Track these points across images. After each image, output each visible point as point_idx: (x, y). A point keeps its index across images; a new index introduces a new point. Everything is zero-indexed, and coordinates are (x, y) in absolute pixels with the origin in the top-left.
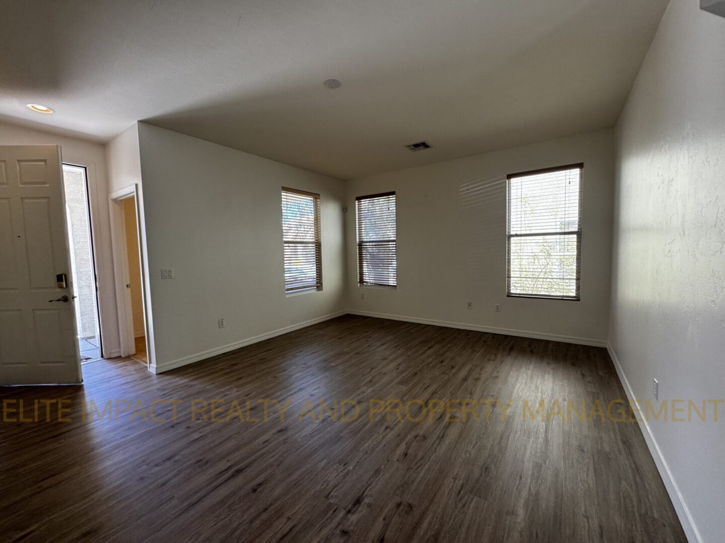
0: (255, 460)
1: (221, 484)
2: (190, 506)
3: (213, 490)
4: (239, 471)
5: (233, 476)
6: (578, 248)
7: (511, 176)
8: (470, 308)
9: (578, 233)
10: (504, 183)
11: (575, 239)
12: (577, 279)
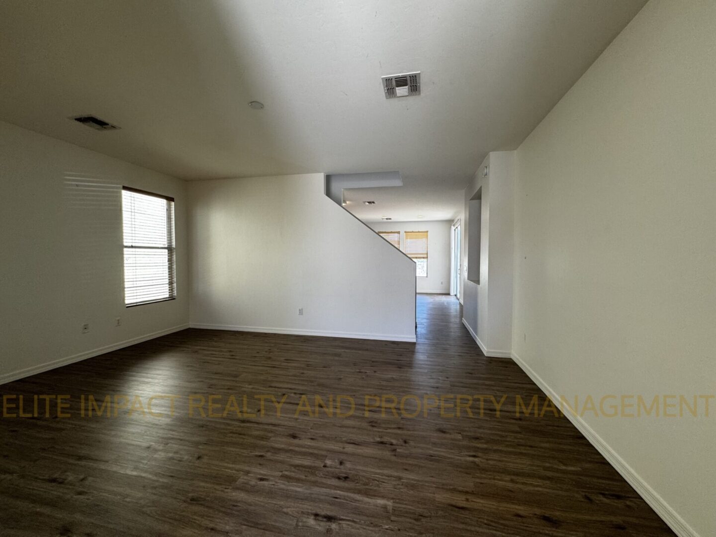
6: (170, 260)
7: (125, 188)
8: (86, 331)
9: (170, 249)
10: (120, 193)
11: (167, 253)
12: (171, 283)
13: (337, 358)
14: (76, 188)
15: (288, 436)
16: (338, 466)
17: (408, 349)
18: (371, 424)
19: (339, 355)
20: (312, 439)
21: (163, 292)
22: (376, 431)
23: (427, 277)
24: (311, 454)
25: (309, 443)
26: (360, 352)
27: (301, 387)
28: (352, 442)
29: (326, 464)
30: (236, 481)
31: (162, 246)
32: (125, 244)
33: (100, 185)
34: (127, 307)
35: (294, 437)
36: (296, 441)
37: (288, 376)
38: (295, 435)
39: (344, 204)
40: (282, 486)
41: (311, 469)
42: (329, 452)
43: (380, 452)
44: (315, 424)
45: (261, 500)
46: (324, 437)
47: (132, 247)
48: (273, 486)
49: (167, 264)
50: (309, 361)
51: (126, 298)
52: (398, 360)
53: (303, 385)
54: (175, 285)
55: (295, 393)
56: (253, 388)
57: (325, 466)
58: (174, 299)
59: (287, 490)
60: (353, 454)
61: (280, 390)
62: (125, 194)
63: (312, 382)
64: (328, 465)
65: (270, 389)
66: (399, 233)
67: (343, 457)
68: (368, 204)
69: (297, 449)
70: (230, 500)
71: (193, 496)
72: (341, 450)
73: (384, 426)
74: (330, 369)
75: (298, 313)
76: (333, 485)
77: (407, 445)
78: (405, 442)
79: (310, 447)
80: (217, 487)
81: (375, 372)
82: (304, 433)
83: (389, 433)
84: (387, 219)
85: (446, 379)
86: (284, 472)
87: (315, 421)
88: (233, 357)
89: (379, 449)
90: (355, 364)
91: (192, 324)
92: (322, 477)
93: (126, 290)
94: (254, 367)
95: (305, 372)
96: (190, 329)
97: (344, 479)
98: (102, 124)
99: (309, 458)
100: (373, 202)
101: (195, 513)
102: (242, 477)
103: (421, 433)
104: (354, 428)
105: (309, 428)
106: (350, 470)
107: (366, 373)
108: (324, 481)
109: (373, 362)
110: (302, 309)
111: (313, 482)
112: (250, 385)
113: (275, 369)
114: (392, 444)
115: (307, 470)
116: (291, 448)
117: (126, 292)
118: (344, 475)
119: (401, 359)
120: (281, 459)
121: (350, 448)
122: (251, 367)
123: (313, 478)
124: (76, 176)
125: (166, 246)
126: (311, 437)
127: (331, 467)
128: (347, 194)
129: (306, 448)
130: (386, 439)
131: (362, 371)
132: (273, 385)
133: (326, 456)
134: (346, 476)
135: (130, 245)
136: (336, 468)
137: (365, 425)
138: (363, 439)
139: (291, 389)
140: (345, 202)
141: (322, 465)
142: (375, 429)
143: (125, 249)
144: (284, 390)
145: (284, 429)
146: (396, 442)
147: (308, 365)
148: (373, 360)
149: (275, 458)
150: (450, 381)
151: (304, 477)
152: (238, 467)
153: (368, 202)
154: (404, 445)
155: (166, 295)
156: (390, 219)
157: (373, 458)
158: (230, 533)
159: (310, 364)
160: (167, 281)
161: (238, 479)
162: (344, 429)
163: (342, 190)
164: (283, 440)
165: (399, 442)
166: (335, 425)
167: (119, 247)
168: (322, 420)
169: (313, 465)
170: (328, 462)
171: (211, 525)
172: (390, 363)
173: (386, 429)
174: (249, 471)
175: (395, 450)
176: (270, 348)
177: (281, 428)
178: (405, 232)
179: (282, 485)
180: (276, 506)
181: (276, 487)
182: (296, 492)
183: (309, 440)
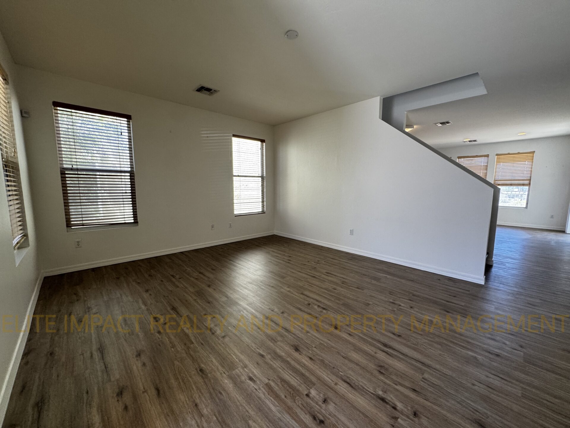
0: (372, 338)
1: (400, 352)
2: (426, 365)
3: (407, 356)
4: (385, 345)
5: (390, 347)
6: (263, 185)
7: (234, 136)
8: (213, 229)
9: (262, 177)
10: (231, 139)
11: (261, 181)
12: (263, 202)
13: (374, 282)
14: (207, 138)
15: (292, 346)
16: (320, 403)
17: (469, 291)
18: (379, 369)
19: (378, 279)
20: (311, 358)
21: (257, 208)
22: (382, 381)
23: (526, 207)
24: (302, 375)
25: (305, 361)
26: (403, 281)
27: (326, 302)
28: (348, 380)
29: (309, 392)
30: (234, 370)
31: (258, 175)
32: (234, 174)
33: (219, 135)
34: (235, 216)
35: (297, 349)
36: (296, 355)
37: (321, 288)
38: (298, 348)
39: (407, 130)
40: (262, 396)
41: (294, 392)
42: (319, 381)
43: (374, 411)
44: (321, 343)
45: (239, 399)
46: (322, 361)
47: (238, 176)
48: (255, 390)
49: (261, 188)
50: (346, 279)
51: (235, 210)
52: (448, 302)
53: (329, 300)
54: (265, 203)
55: (319, 306)
56: (289, 291)
57: (307, 395)
58: (265, 213)
59: (263, 402)
60: (343, 397)
61: (308, 299)
62: (234, 139)
63: (339, 299)
64: (311, 395)
65: (302, 296)
66: (487, 156)
67: (330, 394)
68: (441, 125)
69: (293, 363)
70: (221, 385)
71: (203, 367)
72: (333, 384)
73: (394, 377)
74: (362, 291)
75: (349, 233)
76: (304, 423)
77: (416, 419)
78: (415, 414)
79: (304, 366)
80: (220, 368)
81: (411, 307)
82: (307, 350)
83: (397, 390)
84: (469, 141)
85: (520, 348)
86: (270, 381)
87: (322, 340)
88: (289, 262)
89: (375, 405)
90: (391, 293)
91: (276, 232)
92: (299, 406)
93: (235, 204)
94: (299, 273)
95: (338, 288)
96: (274, 235)
97: (318, 421)
98: (209, 90)
99: (297, 378)
100: (448, 123)
101: (195, 383)
102: (239, 368)
103: (444, 412)
104: (357, 364)
105: (314, 346)
106: (330, 415)
107: (400, 305)
108: (298, 411)
109: (414, 295)
110: (353, 230)
111: (288, 407)
112: (288, 287)
113: (315, 279)
114: (395, 408)
115: (290, 390)
116: (288, 359)
117: (235, 206)
118: (322, 418)
119: (453, 301)
120: (275, 366)
121: (342, 388)
122: (298, 273)
123: (289, 402)
124: (207, 131)
125: (260, 175)
126: (310, 356)
127: (312, 399)
128: (413, 117)
129: (302, 366)
130: (390, 397)
131: (396, 302)
132: (306, 293)
133: (314, 384)
134: (322, 419)
135: (237, 174)
136: (317, 403)
137: (371, 366)
138: (361, 384)
139: (317, 301)
140: (408, 126)
141: (306, 393)
142: (382, 377)
143: (234, 178)
144: (312, 300)
145: (292, 338)
146: (402, 408)
147: (343, 283)
148: (415, 293)
149: (272, 363)
150: (525, 353)
151: (283, 397)
152: (242, 357)
153: (441, 123)
154: (411, 417)
155: (260, 210)
156: (475, 141)
157: (363, 414)
158: (203, 417)
159: (345, 282)
160: (261, 200)
161: (236, 369)
162: (347, 361)
163: (406, 112)
164: (286, 348)
165: (406, 410)
166: (338, 353)
167: (230, 176)
168: (329, 342)
169: (298, 387)
170: (313, 392)
171: (198, 401)
172: (435, 303)
173: (396, 385)
174: (247, 366)
175: (396, 418)
176: (319, 259)
177: (291, 335)
178: (497, 155)
179: (262, 394)
180: (247, 413)
181: (257, 393)
182: (270, 409)
183: (308, 359)
